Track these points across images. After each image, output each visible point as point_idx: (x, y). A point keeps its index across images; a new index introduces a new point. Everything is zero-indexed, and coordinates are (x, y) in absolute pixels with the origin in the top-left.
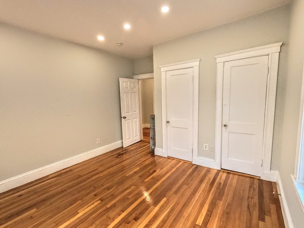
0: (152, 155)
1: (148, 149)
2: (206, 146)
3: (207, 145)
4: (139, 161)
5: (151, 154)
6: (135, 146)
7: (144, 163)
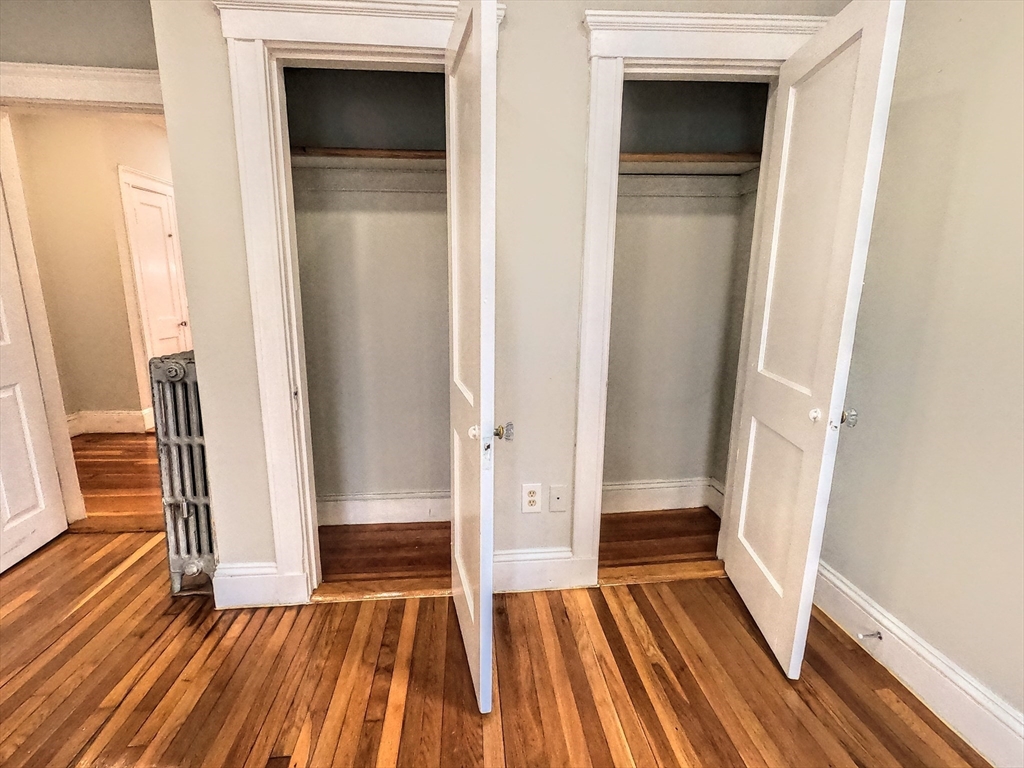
0: (192, 620)
1: (149, 578)
2: (532, 493)
3: (537, 486)
4: (94, 721)
5: (183, 617)
6: (28, 584)
7: (153, 720)
